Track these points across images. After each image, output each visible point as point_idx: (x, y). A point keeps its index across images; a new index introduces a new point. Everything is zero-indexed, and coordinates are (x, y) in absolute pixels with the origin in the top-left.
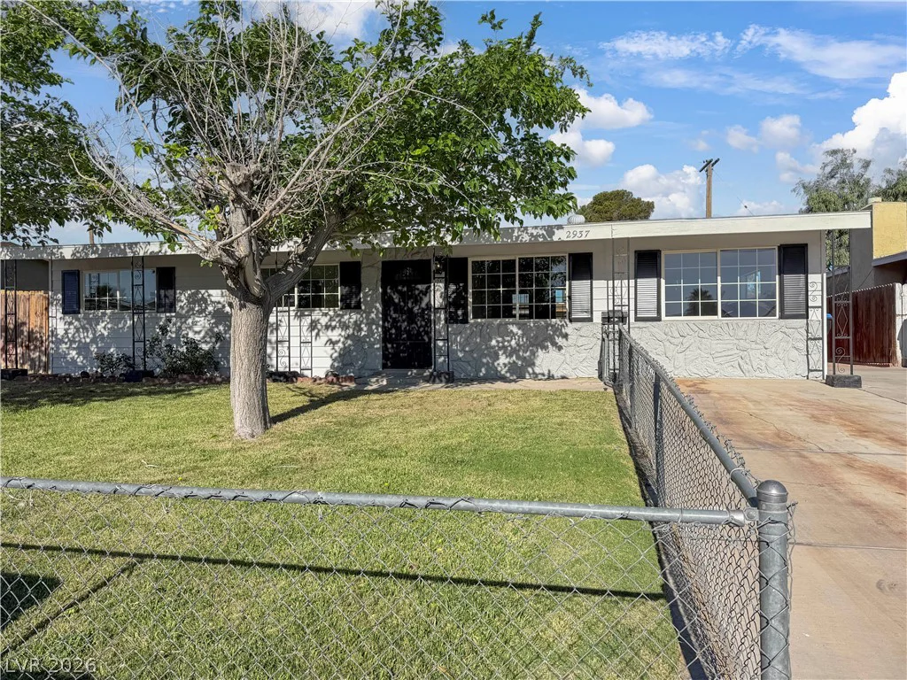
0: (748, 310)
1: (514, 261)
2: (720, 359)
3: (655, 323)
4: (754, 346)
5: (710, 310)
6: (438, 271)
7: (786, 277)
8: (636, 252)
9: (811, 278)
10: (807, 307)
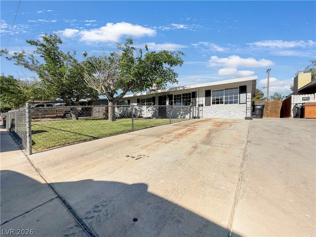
0: (231, 103)
1: (181, 94)
2: (223, 114)
3: (209, 106)
4: (232, 111)
5: (222, 103)
6: (168, 97)
7: (241, 94)
8: (206, 91)
9: (248, 94)
10: (246, 101)
